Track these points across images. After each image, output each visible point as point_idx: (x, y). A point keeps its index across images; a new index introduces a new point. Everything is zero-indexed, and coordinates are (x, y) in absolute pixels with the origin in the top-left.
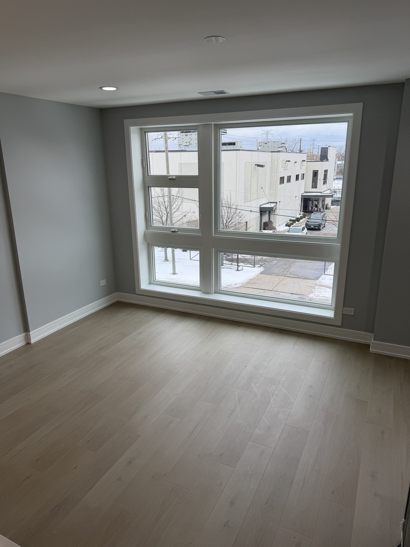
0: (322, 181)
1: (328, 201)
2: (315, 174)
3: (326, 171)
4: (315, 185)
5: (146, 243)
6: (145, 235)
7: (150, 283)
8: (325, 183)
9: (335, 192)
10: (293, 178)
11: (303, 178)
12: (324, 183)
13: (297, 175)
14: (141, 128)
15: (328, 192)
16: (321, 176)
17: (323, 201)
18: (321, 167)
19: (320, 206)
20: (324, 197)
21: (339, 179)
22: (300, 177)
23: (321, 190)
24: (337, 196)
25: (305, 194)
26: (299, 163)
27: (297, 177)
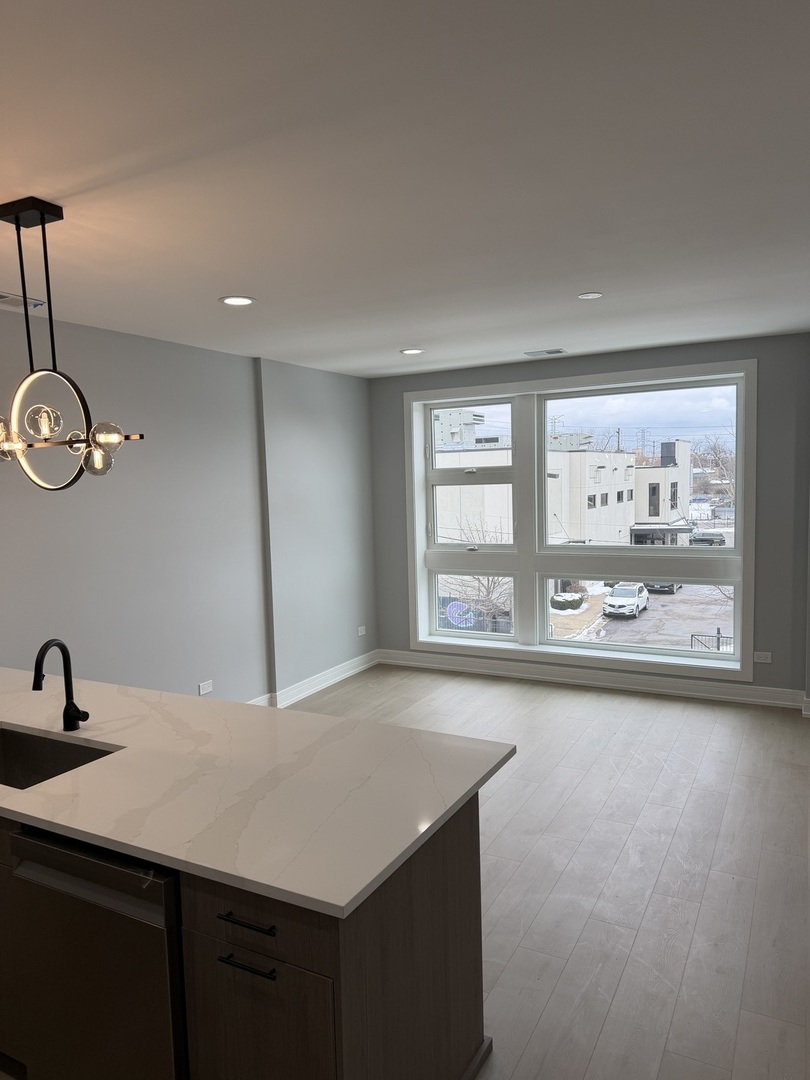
0: (669, 503)
1: (683, 539)
2: (654, 490)
3: (674, 485)
4: (654, 510)
5: (426, 570)
6: (426, 557)
7: (430, 635)
8: (674, 506)
9: (694, 524)
10: (613, 498)
11: (631, 498)
12: (672, 507)
13: (619, 493)
14: (425, 405)
15: (682, 522)
16: (665, 494)
17: (674, 539)
18: (664, 477)
20: (674, 532)
21: (700, 500)
22: (625, 496)
23: (668, 518)
24: (699, 531)
25: (635, 528)
26: (621, 470)
27: (620, 496)
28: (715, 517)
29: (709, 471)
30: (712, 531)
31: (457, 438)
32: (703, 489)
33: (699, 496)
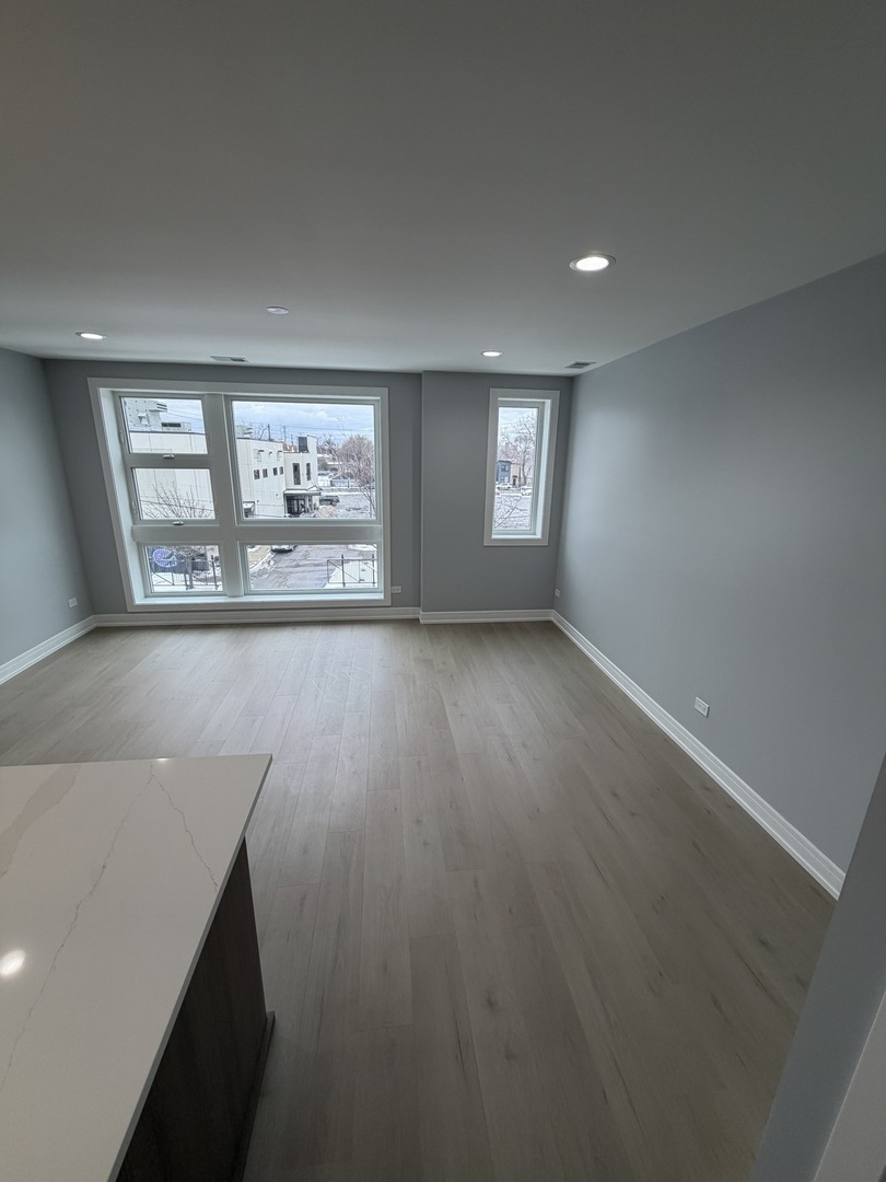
0: (306, 476)
1: (316, 500)
2: (296, 467)
3: (308, 465)
4: (297, 481)
5: (135, 543)
6: (132, 532)
7: (146, 597)
8: (309, 478)
9: (321, 490)
10: (270, 473)
11: (282, 473)
13: (274, 469)
14: (113, 392)
15: (315, 489)
16: (303, 471)
17: (310, 500)
18: (302, 459)
19: (307, 506)
20: (310, 496)
21: (323, 475)
22: (278, 472)
23: (305, 487)
24: (324, 494)
25: (287, 492)
26: (274, 455)
27: (275, 471)
28: (332, 485)
29: (326, 456)
30: (331, 494)
31: (144, 422)
32: (323, 467)
33: (322, 472)
